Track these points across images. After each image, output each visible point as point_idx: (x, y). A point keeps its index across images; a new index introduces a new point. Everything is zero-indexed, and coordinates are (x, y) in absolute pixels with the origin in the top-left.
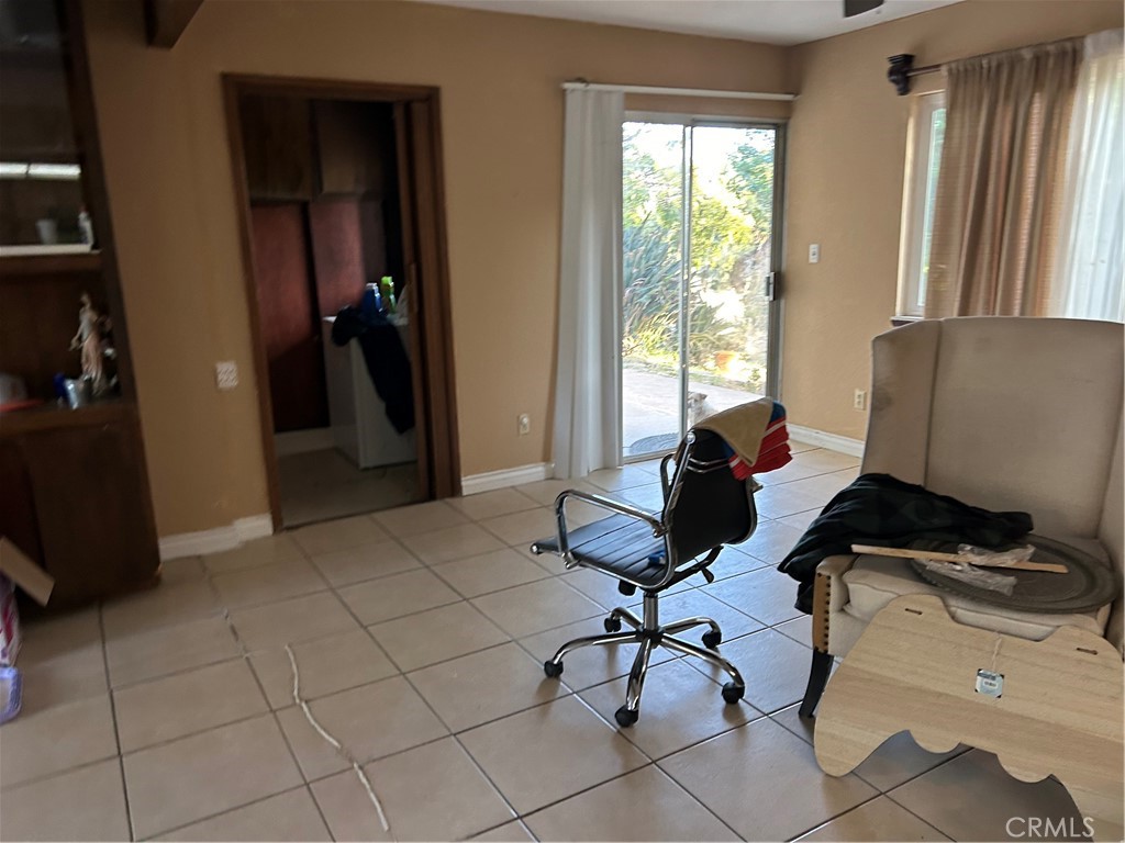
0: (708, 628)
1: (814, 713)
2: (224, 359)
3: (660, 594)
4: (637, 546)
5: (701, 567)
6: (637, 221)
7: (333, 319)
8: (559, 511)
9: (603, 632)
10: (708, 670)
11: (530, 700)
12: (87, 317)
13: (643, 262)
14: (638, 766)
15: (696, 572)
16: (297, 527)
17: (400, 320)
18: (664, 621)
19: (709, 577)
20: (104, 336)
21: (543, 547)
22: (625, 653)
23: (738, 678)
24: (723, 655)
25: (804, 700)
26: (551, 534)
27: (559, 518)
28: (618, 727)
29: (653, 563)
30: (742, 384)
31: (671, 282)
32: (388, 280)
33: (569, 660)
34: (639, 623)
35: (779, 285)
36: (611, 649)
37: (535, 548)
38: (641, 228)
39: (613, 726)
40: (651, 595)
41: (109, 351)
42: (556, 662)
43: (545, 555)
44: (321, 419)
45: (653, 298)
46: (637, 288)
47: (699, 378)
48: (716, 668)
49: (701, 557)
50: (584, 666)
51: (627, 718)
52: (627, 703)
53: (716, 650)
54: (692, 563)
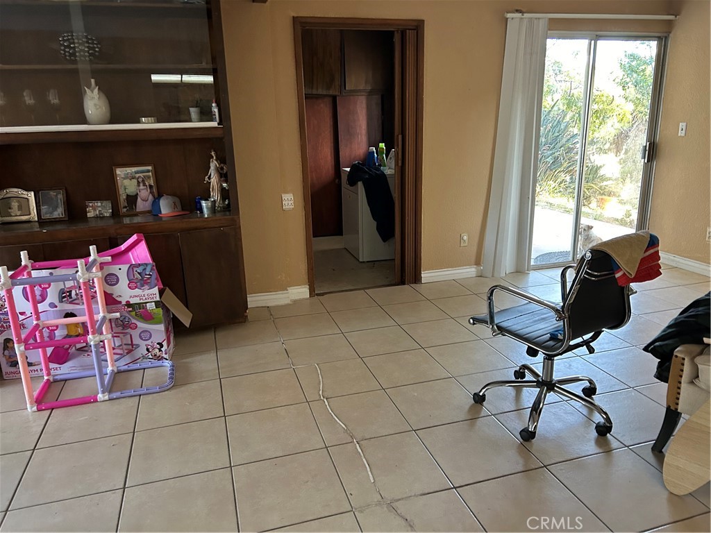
0: (588, 384)
1: (663, 450)
2: (286, 192)
3: (555, 358)
4: (542, 325)
5: (586, 343)
6: (548, 106)
7: (348, 169)
8: (490, 298)
9: (513, 379)
10: (585, 411)
11: (463, 415)
12: (214, 164)
13: (550, 134)
14: (534, 467)
15: (582, 346)
16: (322, 294)
17: (389, 170)
18: (556, 376)
19: (591, 350)
20: (223, 176)
21: (477, 321)
22: (528, 394)
23: (608, 419)
24: (597, 403)
25: (657, 440)
26: (483, 312)
27: (490, 303)
28: (521, 440)
29: (553, 337)
30: (617, 220)
31: (569, 148)
32: (382, 145)
33: (490, 394)
34: (539, 376)
35: (652, 152)
36: (518, 390)
37: (471, 321)
38: (550, 111)
39: (518, 440)
40: (549, 358)
41: (225, 185)
42: (481, 394)
43: (478, 326)
44: (338, 231)
45: (556, 159)
46: (545, 151)
47: (588, 215)
48: (591, 411)
49: (587, 337)
50: (499, 399)
51: (528, 435)
52: (529, 425)
53: (592, 399)
54: (579, 340)
